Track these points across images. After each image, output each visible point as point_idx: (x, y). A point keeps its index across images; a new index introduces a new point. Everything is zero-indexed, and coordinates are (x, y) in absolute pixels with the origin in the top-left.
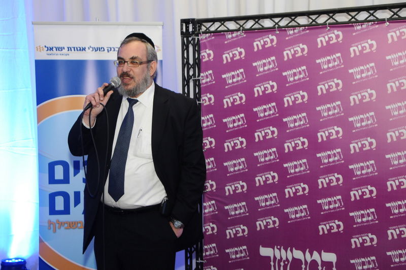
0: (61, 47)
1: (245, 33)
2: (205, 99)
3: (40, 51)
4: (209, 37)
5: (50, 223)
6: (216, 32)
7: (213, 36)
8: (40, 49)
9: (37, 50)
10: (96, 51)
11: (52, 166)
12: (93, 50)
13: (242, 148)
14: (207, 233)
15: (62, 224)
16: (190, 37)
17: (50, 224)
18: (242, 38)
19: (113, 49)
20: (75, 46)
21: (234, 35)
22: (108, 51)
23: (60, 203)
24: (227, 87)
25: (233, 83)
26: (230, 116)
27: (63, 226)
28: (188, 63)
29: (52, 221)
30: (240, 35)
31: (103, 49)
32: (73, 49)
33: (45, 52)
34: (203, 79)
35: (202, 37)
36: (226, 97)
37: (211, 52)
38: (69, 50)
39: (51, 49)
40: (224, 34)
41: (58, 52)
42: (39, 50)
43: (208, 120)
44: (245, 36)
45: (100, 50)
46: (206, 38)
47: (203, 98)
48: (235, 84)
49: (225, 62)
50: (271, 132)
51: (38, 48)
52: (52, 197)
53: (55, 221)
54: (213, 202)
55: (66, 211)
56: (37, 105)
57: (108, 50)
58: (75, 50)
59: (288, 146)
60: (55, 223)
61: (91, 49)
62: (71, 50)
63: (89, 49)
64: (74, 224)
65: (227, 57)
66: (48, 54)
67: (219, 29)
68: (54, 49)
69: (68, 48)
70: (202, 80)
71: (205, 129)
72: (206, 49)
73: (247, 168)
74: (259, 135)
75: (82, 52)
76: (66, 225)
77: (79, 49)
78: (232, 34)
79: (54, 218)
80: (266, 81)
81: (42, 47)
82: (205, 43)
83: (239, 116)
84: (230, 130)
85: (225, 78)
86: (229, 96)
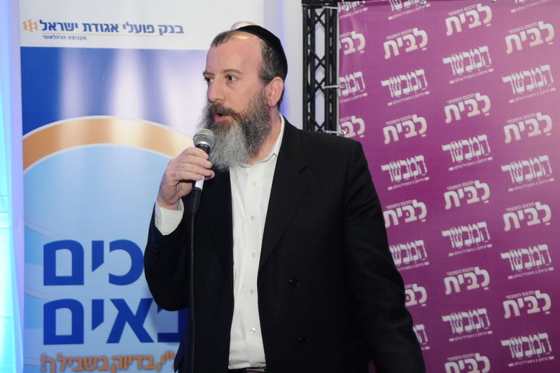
0: (71, 22)
2: (347, 127)
3: (31, 30)
4: (358, 7)
5: (45, 359)
7: (366, 5)
8: (30, 25)
9: (25, 28)
10: (137, 32)
11: (50, 251)
12: (132, 31)
13: (419, 220)
15: (67, 362)
16: (321, 7)
17: (46, 362)
18: (422, 10)
19: (169, 29)
20: (99, 22)
21: (408, 4)
22: (161, 34)
23: (64, 323)
24: (390, 104)
25: (403, 96)
26: (396, 159)
27: (70, 366)
28: (314, 56)
29: (49, 355)
31: (150, 30)
32: (93, 28)
33: (39, 32)
34: (344, 89)
35: (343, 8)
36: (388, 123)
37: (361, 37)
38: (85, 30)
39: (53, 27)
40: (388, 3)
41: (66, 33)
42: (28, 28)
44: (428, 5)
45: (145, 32)
46: (351, 10)
47: (342, 125)
48: (408, 99)
49: (388, 55)
50: (477, 191)
51: (28, 24)
52: (50, 309)
53: (54, 356)
55: (77, 337)
56: (24, 133)
57: (160, 30)
58: (97, 30)
59: (511, 219)
60: (54, 360)
61: (128, 28)
62: (90, 30)
63: (124, 27)
64: (90, 361)
65: (391, 46)
66: (46, 37)
68: (58, 27)
69: (85, 25)
70: (342, 89)
72: (351, 30)
73: (427, 260)
74: (452, 197)
75: (111, 33)
76: (76, 364)
77: (105, 27)
78: (403, 1)
79: (53, 350)
80: (469, 93)
81: (35, 23)
82: (348, 19)
83: (413, 160)
84: (395, 187)
85: (387, 87)
86: (394, 121)
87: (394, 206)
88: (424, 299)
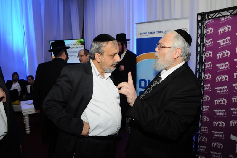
0: (146, 32)
1: (232, 17)
3: (138, 35)
4: (212, 21)
6: (216, 18)
7: (214, 20)
10: (159, 33)
13: (226, 81)
14: (204, 121)
20: (151, 32)
21: (226, 18)
24: (219, 47)
25: (223, 45)
26: (220, 63)
30: (229, 18)
33: (140, 35)
35: (208, 21)
39: (142, 34)
40: (220, 19)
41: (145, 35)
43: (208, 65)
45: (161, 33)
46: (210, 22)
47: (206, 53)
49: (219, 34)
54: (208, 106)
57: (164, 32)
61: (157, 32)
62: (149, 34)
65: (221, 31)
66: (141, 36)
67: (217, 16)
68: (143, 34)
71: (206, 69)
72: (209, 27)
73: (227, 92)
75: (153, 34)
78: (224, 18)
81: (139, 33)
82: (209, 24)
83: (225, 63)
84: (220, 71)
85: (219, 42)
86: (220, 52)
87: (219, 76)
88: (226, 103)
